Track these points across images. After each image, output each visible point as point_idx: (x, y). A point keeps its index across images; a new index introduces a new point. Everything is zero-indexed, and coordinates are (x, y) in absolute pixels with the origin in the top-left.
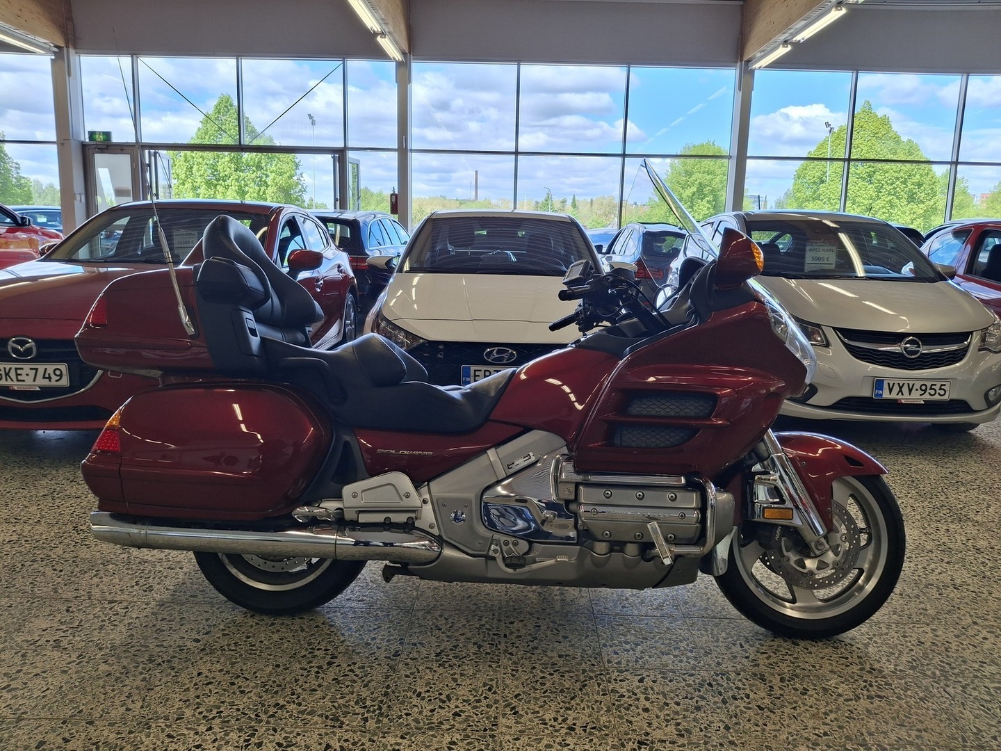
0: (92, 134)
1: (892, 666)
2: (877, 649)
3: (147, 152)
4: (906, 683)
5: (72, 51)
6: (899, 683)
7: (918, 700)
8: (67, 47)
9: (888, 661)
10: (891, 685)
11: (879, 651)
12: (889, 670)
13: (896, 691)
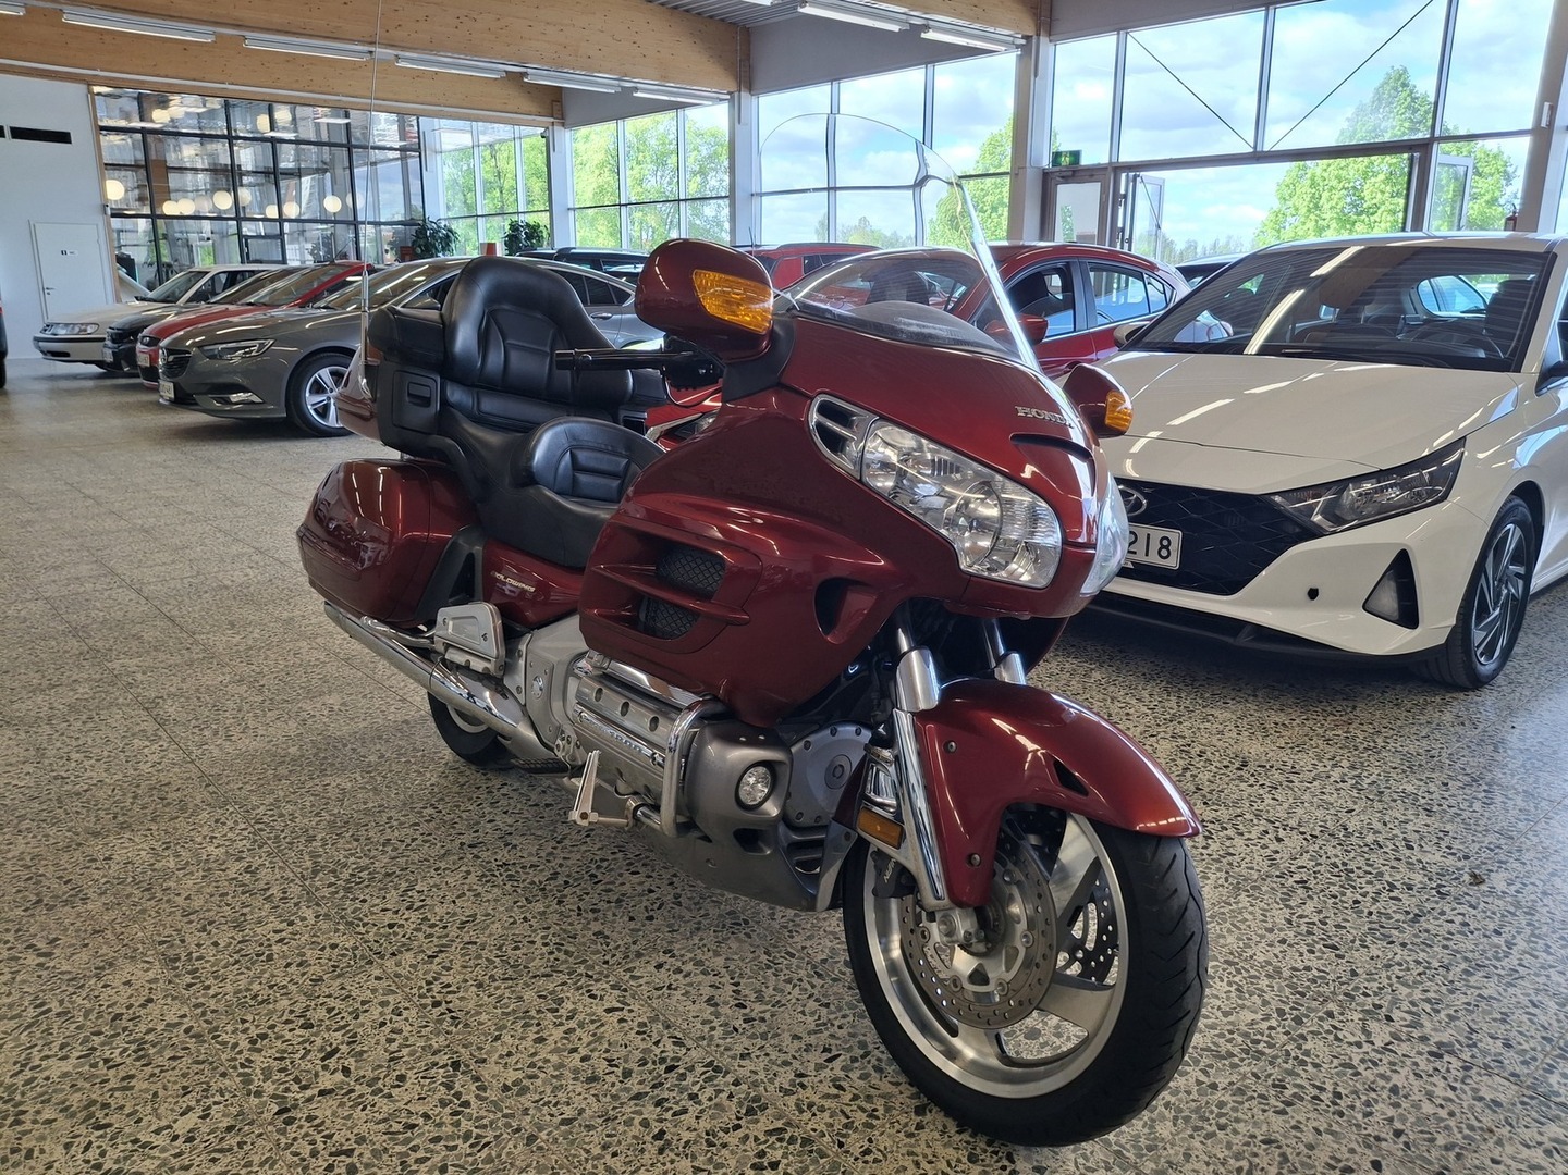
0: (1057, 155)
3: (1124, 175)
5: (1044, 40)
8: (1038, 35)
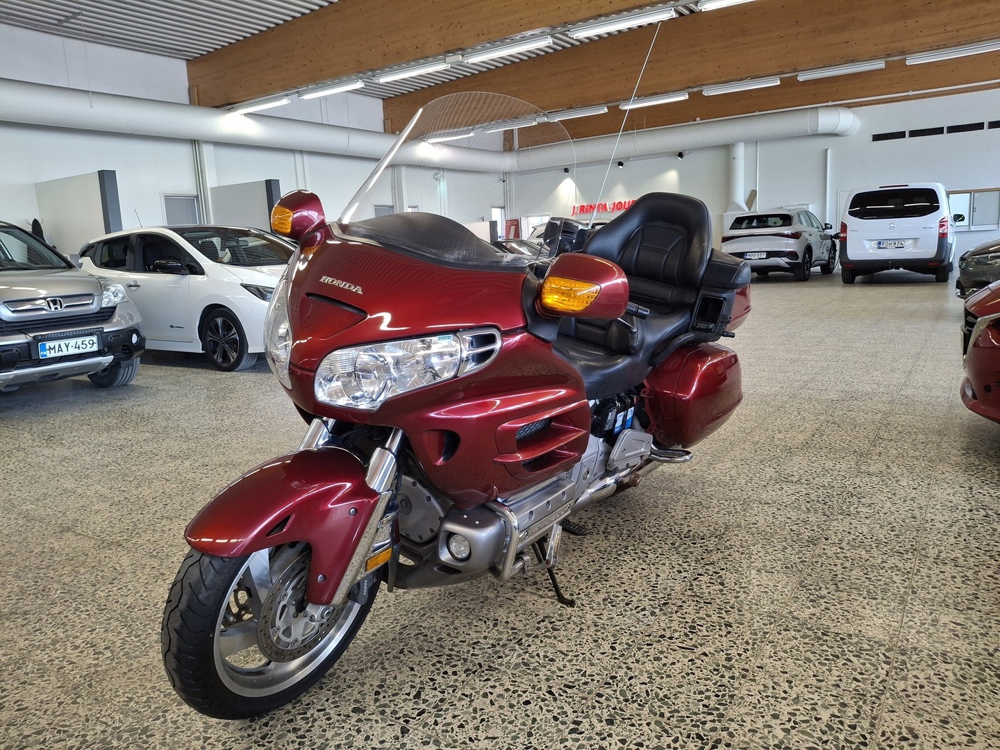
1: (169, 717)
2: (193, 729)
4: (150, 707)
6: (155, 703)
7: (134, 696)
9: (175, 722)
10: (165, 696)
11: (189, 729)
12: (171, 712)
13: (157, 693)
